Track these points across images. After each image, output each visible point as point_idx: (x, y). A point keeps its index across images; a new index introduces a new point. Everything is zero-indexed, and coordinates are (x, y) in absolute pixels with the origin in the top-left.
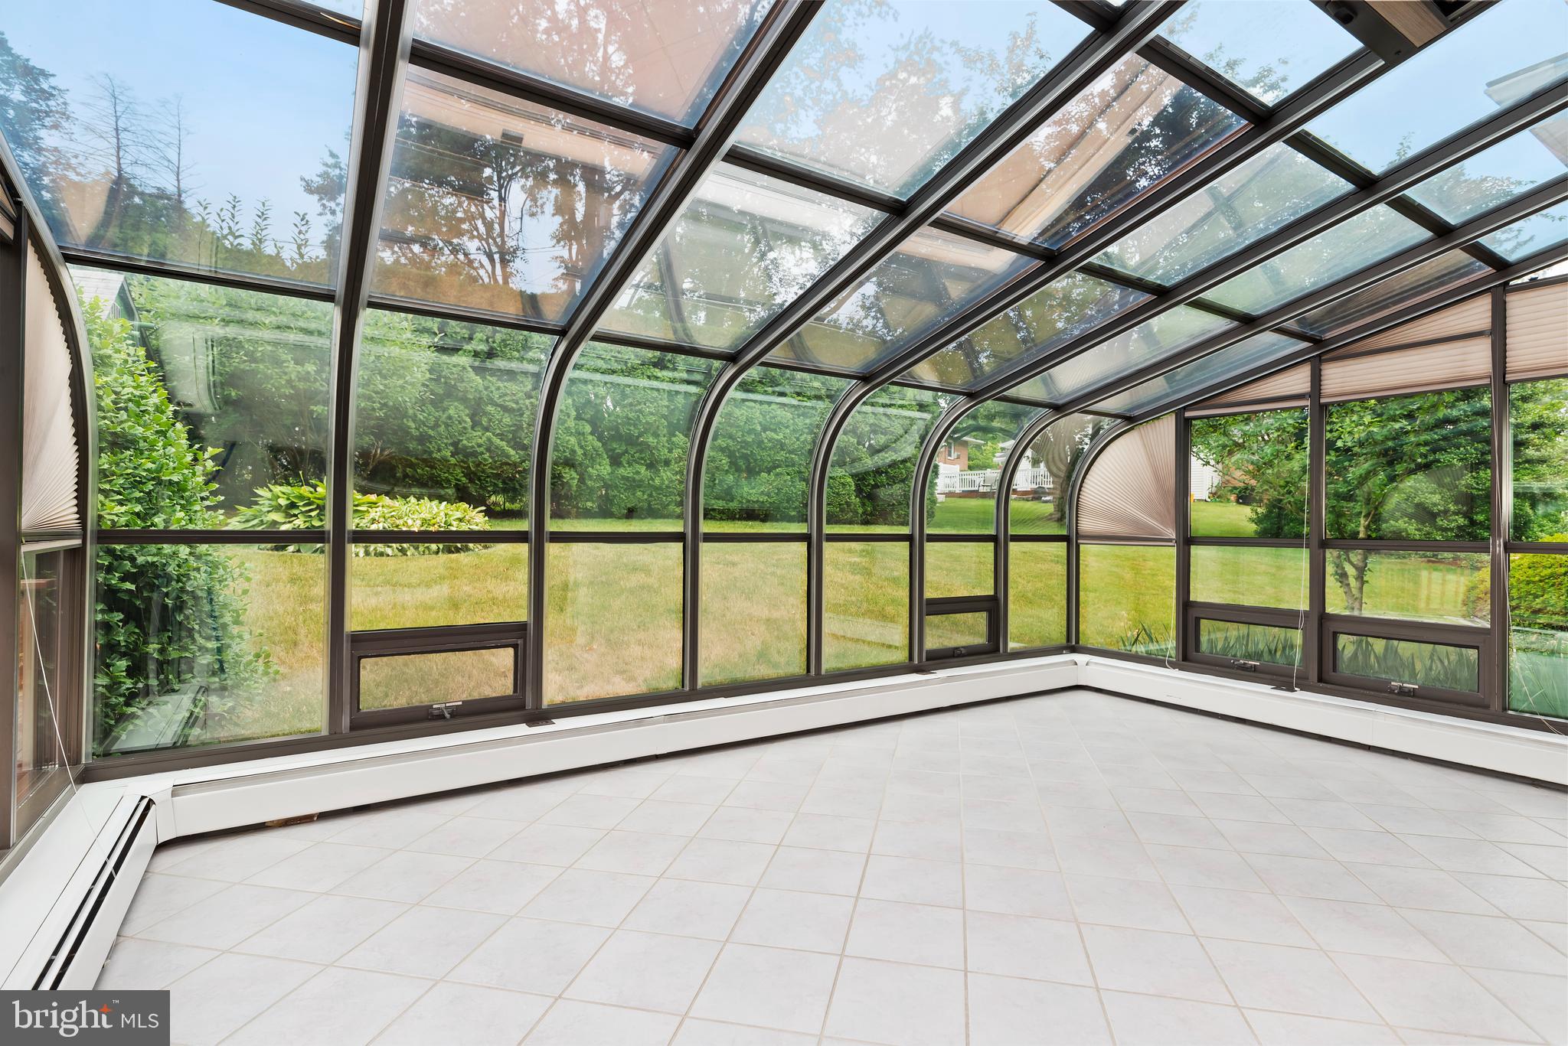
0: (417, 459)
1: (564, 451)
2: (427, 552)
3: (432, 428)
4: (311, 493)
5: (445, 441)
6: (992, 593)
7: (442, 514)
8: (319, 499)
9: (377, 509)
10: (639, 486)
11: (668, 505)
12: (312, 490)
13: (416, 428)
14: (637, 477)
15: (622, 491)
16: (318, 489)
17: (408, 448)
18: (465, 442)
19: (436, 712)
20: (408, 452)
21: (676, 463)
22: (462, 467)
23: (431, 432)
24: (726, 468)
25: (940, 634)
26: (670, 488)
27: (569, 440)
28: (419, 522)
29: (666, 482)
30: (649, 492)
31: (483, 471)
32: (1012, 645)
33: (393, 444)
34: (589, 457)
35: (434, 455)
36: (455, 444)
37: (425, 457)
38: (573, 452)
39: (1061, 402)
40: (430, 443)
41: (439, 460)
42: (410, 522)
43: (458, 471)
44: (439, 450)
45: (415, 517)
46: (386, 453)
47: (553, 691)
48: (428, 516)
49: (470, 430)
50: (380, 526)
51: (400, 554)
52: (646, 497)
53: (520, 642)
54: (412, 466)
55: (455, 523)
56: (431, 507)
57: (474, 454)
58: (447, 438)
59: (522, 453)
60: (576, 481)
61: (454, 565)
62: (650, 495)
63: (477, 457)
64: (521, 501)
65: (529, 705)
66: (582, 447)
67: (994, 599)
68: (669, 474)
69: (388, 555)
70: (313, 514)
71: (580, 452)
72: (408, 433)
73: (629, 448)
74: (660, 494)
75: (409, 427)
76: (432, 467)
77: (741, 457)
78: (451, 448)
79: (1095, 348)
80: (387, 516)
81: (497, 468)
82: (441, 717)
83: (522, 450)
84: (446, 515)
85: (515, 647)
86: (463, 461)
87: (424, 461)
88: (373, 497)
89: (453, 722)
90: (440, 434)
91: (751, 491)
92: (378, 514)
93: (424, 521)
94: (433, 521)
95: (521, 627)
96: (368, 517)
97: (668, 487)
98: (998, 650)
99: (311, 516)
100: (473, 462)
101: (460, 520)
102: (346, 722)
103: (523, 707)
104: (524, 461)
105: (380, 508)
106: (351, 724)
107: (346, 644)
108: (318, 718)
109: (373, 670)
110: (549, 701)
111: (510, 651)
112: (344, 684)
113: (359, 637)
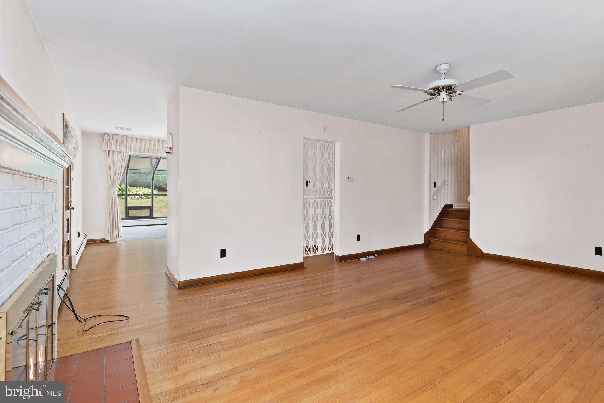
7: (147, 191)
8: (121, 188)
9: (133, 190)
16: (121, 186)
28: (142, 193)
31: (160, 180)
37: (146, 177)
46: (136, 177)
47: (155, 215)
54: (142, 179)
55: (149, 193)
70: (120, 191)
76: (147, 180)
80: (135, 191)
81: (163, 180)
82: (139, 217)
85: (149, 209)
88: (132, 188)
93: (143, 193)
94: (145, 193)
95: (150, 207)
96: (131, 192)
102: (127, 217)
103: (150, 217)
106: (128, 217)
107: (127, 208)
108: (124, 217)
109: (130, 211)
110: (154, 216)
111: (149, 210)
112: (127, 213)
113: (129, 207)
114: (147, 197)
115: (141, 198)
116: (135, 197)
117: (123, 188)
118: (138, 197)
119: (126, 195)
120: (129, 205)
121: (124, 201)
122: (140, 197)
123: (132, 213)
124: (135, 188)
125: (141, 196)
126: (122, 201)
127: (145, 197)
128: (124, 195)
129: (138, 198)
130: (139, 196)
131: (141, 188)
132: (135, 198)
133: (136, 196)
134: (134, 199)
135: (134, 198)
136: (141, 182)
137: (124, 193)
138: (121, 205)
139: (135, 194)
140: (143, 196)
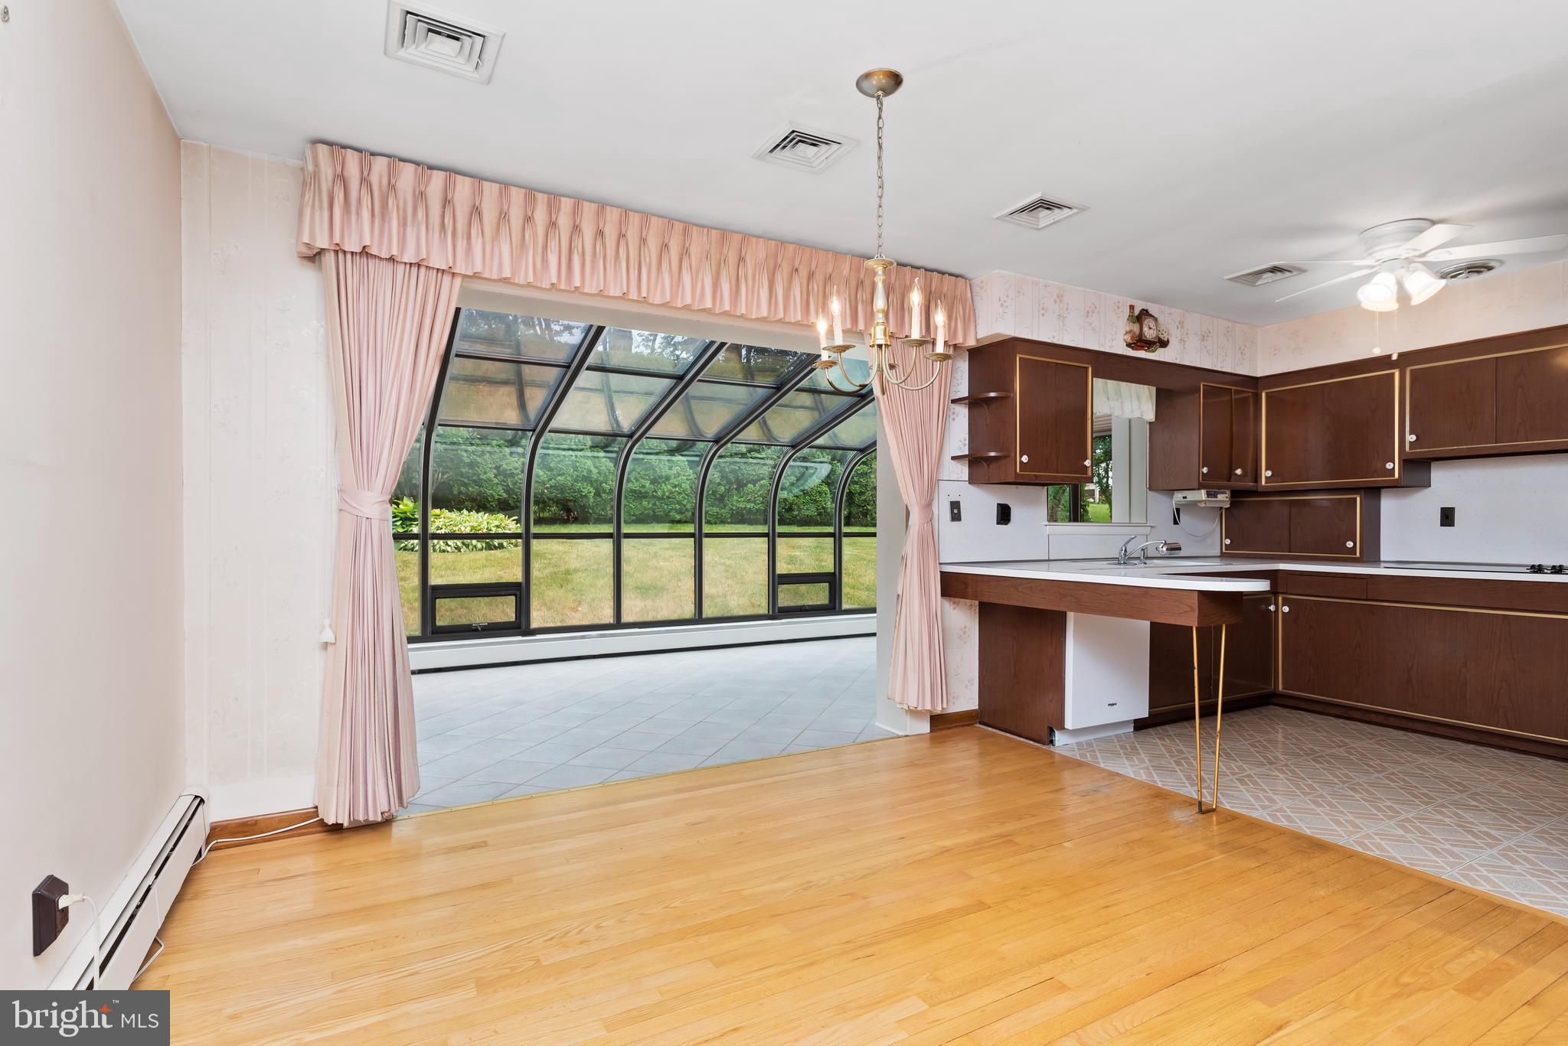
0: (468, 480)
1: (583, 472)
2: (474, 549)
3: (480, 456)
4: (396, 509)
5: (490, 466)
6: (833, 571)
7: (485, 523)
8: (401, 513)
9: (441, 520)
10: (645, 497)
11: (669, 512)
12: (396, 507)
13: (467, 457)
14: (643, 490)
15: (631, 501)
16: (400, 506)
17: (462, 472)
18: (504, 466)
19: (474, 628)
20: (462, 475)
21: (675, 478)
22: (503, 485)
23: (479, 460)
24: (718, 481)
25: (787, 597)
26: (670, 498)
27: (586, 463)
28: (469, 527)
29: (667, 494)
30: (653, 502)
32: (845, 606)
33: (451, 469)
34: (603, 475)
35: (481, 477)
36: (497, 468)
37: (474, 478)
38: (590, 471)
39: (862, 447)
40: (478, 467)
41: (485, 481)
42: (463, 528)
43: (500, 488)
44: (485, 473)
45: (466, 525)
46: (446, 476)
47: (537, 620)
48: (475, 524)
49: (509, 457)
50: (443, 531)
51: (456, 551)
52: (650, 506)
53: (518, 593)
54: (465, 485)
55: (494, 528)
56: (478, 518)
57: (512, 475)
58: (491, 463)
59: (549, 473)
60: (593, 494)
61: (492, 558)
62: (654, 504)
63: (514, 477)
64: (549, 510)
65: (523, 626)
66: (597, 467)
67: (833, 574)
68: (669, 487)
69: (448, 552)
70: (398, 523)
71: (595, 471)
72: (462, 461)
73: (636, 467)
74: (662, 503)
75: (462, 456)
76: (480, 486)
77: (730, 472)
78: (494, 471)
79: (842, 424)
80: (448, 524)
82: (476, 630)
83: (549, 471)
84: (488, 523)
85: (515, 595)
86: (503, 481)
87: (474, 481)
88: (441, 512)
89: (482, 633)
90: (485, 460)
91: (740, 500)
92: (441, 523)
93: (473, 528)
94: (479, 528)
95: (518, 585)
97: (668, 497)
98: (835, 608)
99: (396, 525)
100: (512, 482)
101: (498, 527)
102: (429, 629)
103: (520, 628)
104: (550, 480)
105: (442, 519)
106: (432, 631)
107: (429, 591)
108: (415, 628)
109: (442, 604)
110: (534, 625)
111: (513, 598)
112: (428, 612)
113: (435, 588)
114: (487, 543)
115: (467, 546)
116: (447, 544)
117: (406, 513)
118: (459, 543)
119: (425, 537)
120: (435, 580)
121: (415, 558)
122: (463, 543)
123: (448, 612)
124: (446, 512)
125: (467, 541)
126: (405, 559)
127: (479, 545)
128: (415, 537)
129: (458, 549)
130: (461, 541)
131: (465, 512)
132: (449, 549)
133: (450, 542)
134: (444, 551)
135: (442, 548)
136: (460, 493)
137: (415, 530)
138: (403, 574)
139: (445, 534)
140: (474, 542)
